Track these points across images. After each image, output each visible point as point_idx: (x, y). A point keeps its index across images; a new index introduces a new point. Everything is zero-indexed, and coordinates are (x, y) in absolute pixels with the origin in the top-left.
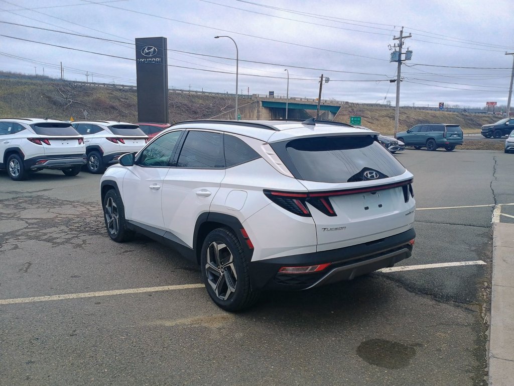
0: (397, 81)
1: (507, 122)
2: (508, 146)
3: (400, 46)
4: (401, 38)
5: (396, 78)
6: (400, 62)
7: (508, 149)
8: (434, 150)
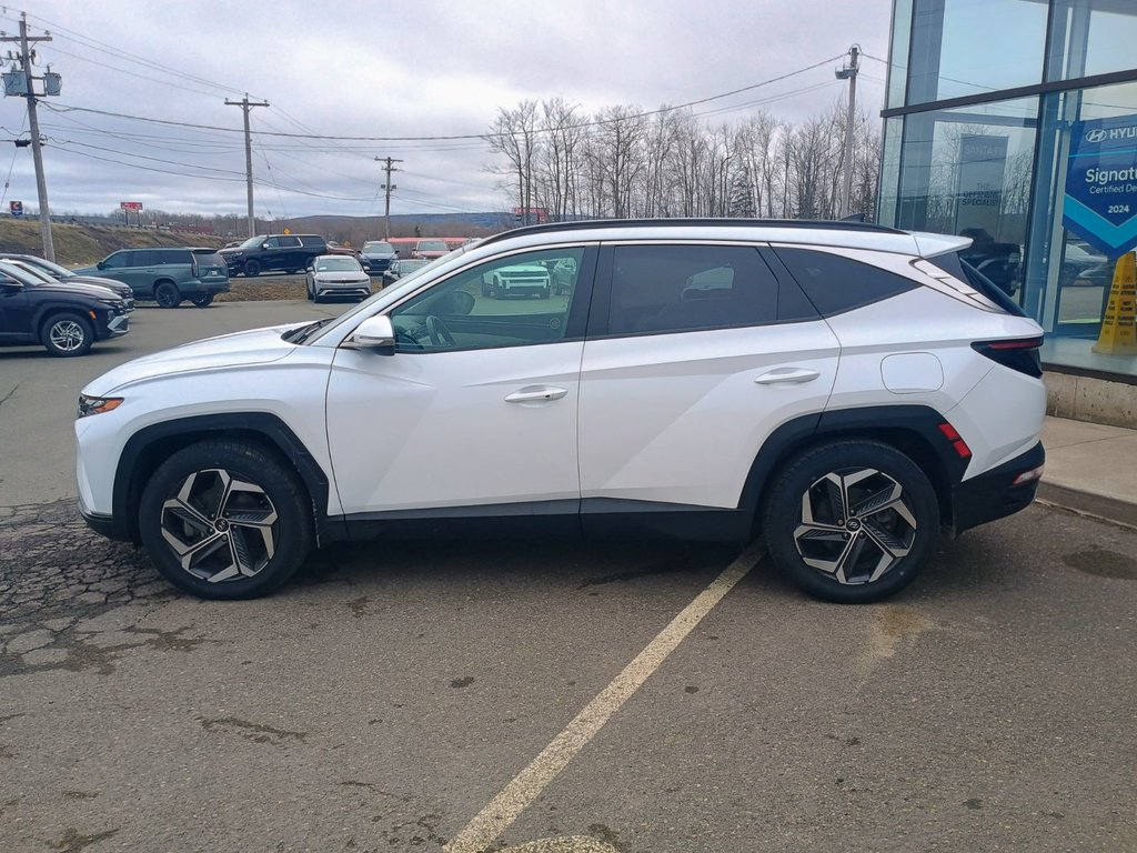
0: (32, 143)
1: (265, 242)
2: (322, 290)
3: (26, 58)
4: (24, 39)
5: (28, 137)
6: (32, 98)
7: (323, 294)
8: (176, 306)
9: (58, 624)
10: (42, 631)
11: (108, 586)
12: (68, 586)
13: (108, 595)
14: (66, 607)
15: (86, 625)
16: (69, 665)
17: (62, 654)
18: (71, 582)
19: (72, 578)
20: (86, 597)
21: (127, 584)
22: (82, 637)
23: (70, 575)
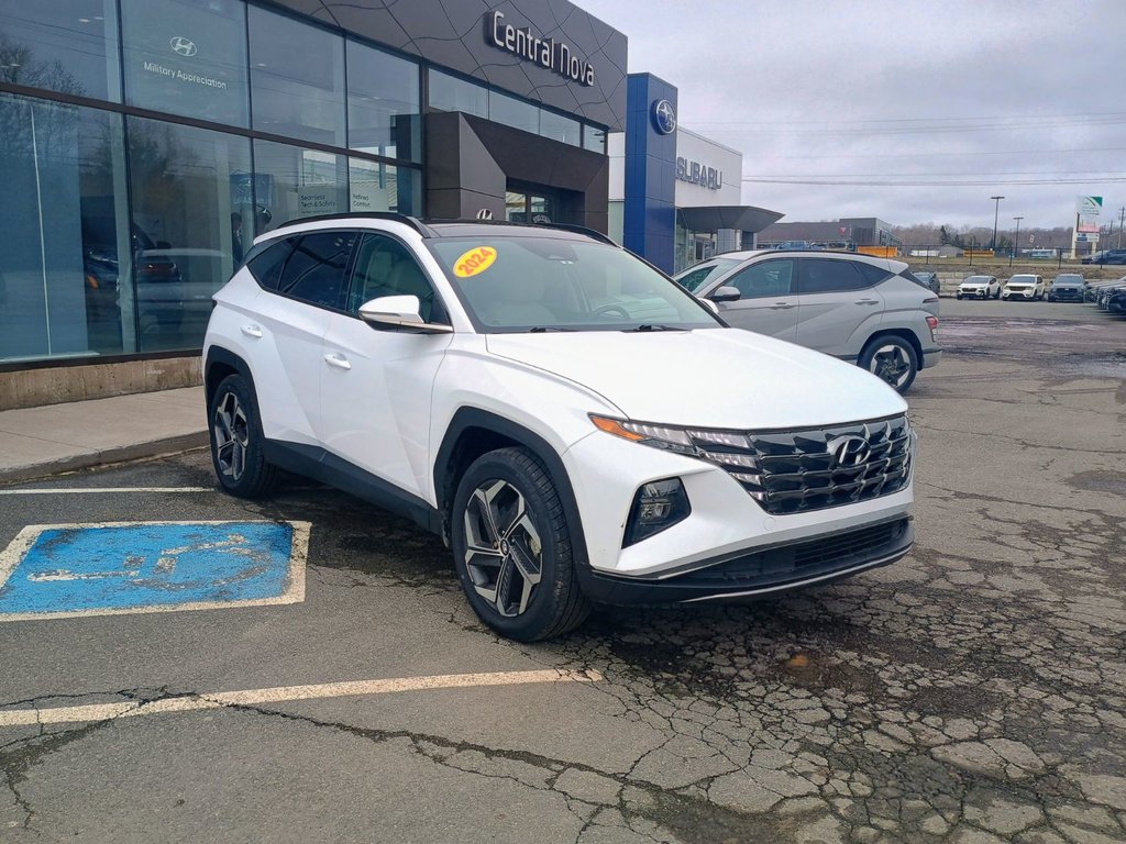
9: (940, 584)
10: (956, 582)
11: (888, 605)
12: (928, 617)
13: (891, 597)
14: (934, 597)
15: (919, 577)
16: (937, 554)
17: (941, 562)
18: (924, 622)
19: (921, 626)
20: (913, 601)
21: (868, 603)
22: (924, 569)
23: (922, 631)
